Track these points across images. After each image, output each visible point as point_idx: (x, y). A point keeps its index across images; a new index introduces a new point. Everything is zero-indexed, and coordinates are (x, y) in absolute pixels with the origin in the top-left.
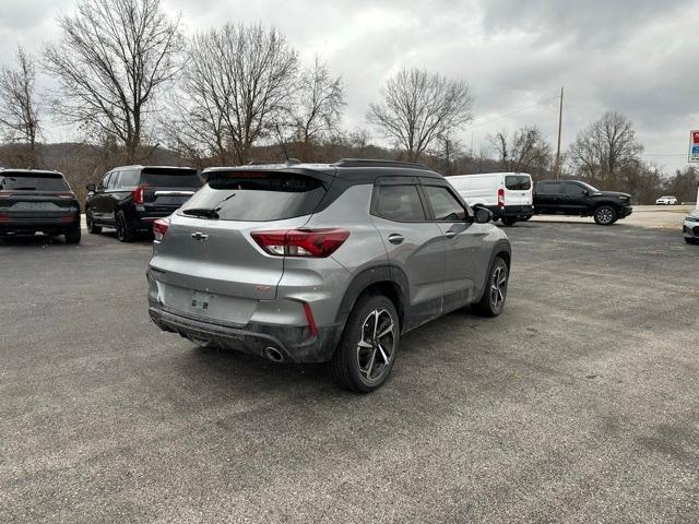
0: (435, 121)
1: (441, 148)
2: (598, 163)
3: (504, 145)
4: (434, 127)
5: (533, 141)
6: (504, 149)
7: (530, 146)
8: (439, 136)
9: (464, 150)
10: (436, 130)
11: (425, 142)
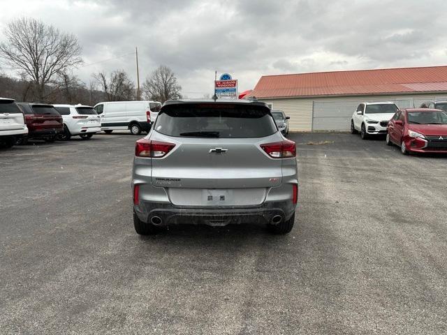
0: (54, 61)
1: (61, 80)
2: (159, 95)
3: (105, 81)
4: (54, 64)
5: (123, 80)
6: (105, 83)
7: (121, 83)
8: (58, 71)
9: (79, 83)
10: (56, 67)
11: (48, 75)
